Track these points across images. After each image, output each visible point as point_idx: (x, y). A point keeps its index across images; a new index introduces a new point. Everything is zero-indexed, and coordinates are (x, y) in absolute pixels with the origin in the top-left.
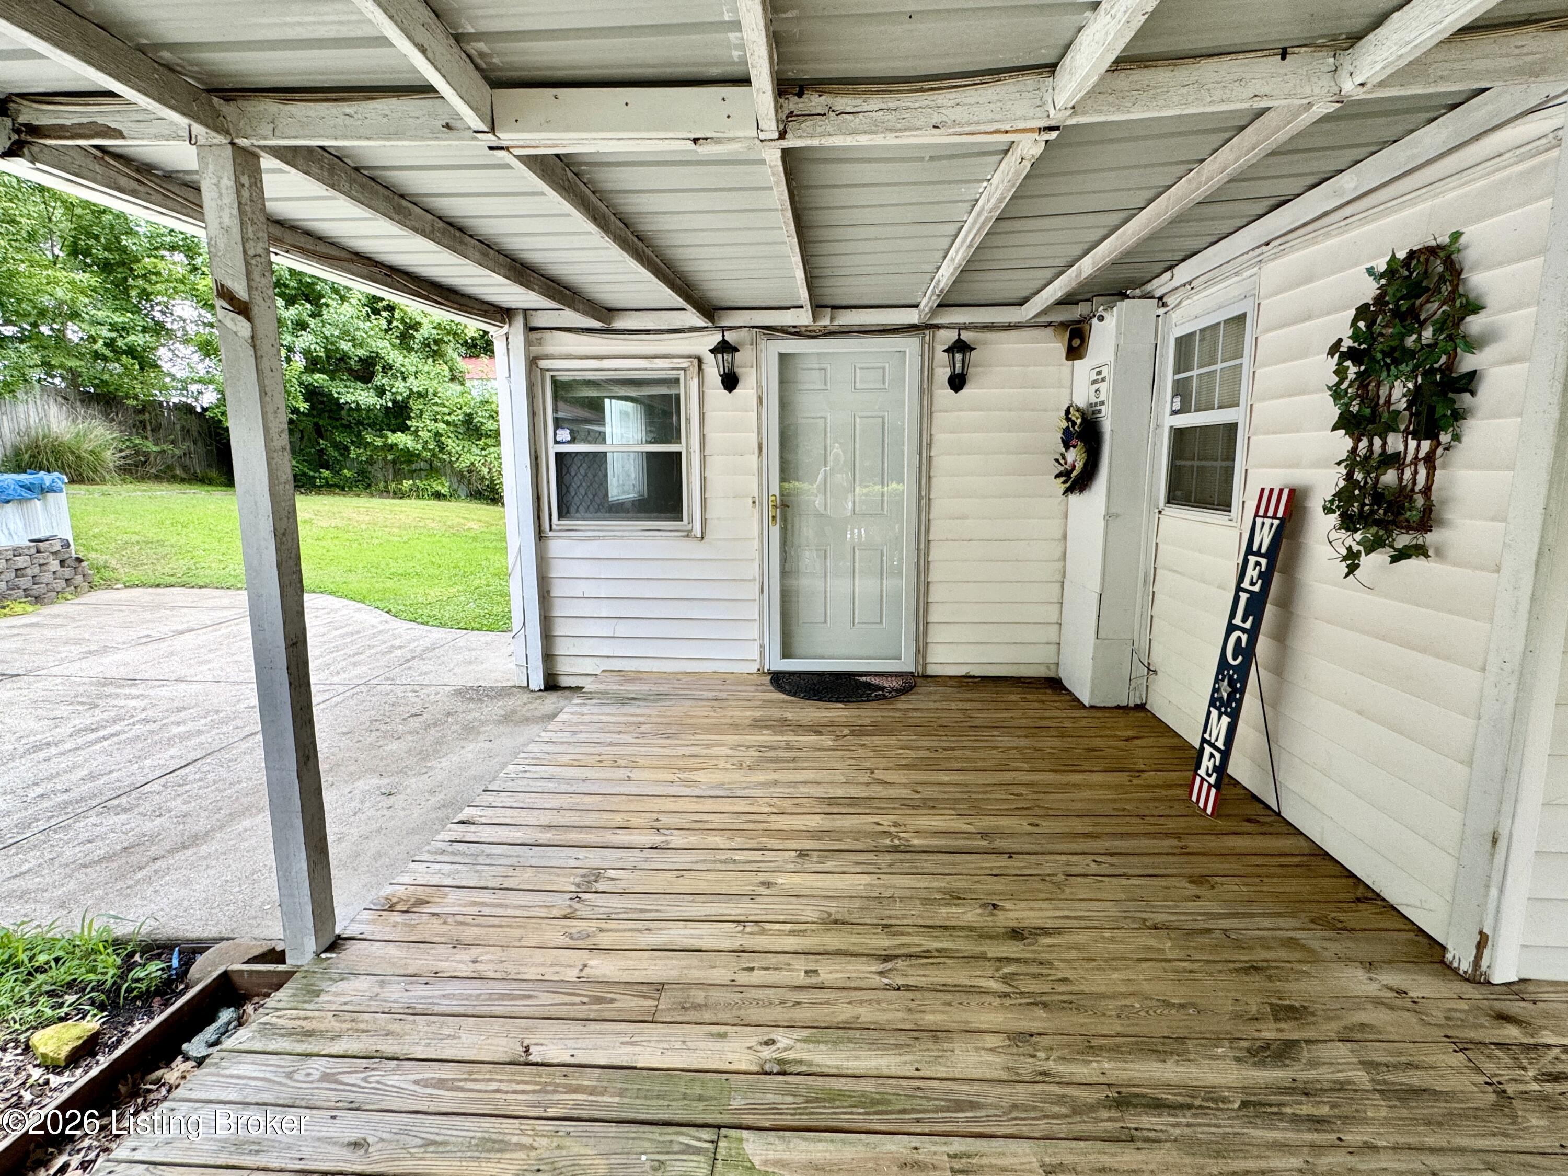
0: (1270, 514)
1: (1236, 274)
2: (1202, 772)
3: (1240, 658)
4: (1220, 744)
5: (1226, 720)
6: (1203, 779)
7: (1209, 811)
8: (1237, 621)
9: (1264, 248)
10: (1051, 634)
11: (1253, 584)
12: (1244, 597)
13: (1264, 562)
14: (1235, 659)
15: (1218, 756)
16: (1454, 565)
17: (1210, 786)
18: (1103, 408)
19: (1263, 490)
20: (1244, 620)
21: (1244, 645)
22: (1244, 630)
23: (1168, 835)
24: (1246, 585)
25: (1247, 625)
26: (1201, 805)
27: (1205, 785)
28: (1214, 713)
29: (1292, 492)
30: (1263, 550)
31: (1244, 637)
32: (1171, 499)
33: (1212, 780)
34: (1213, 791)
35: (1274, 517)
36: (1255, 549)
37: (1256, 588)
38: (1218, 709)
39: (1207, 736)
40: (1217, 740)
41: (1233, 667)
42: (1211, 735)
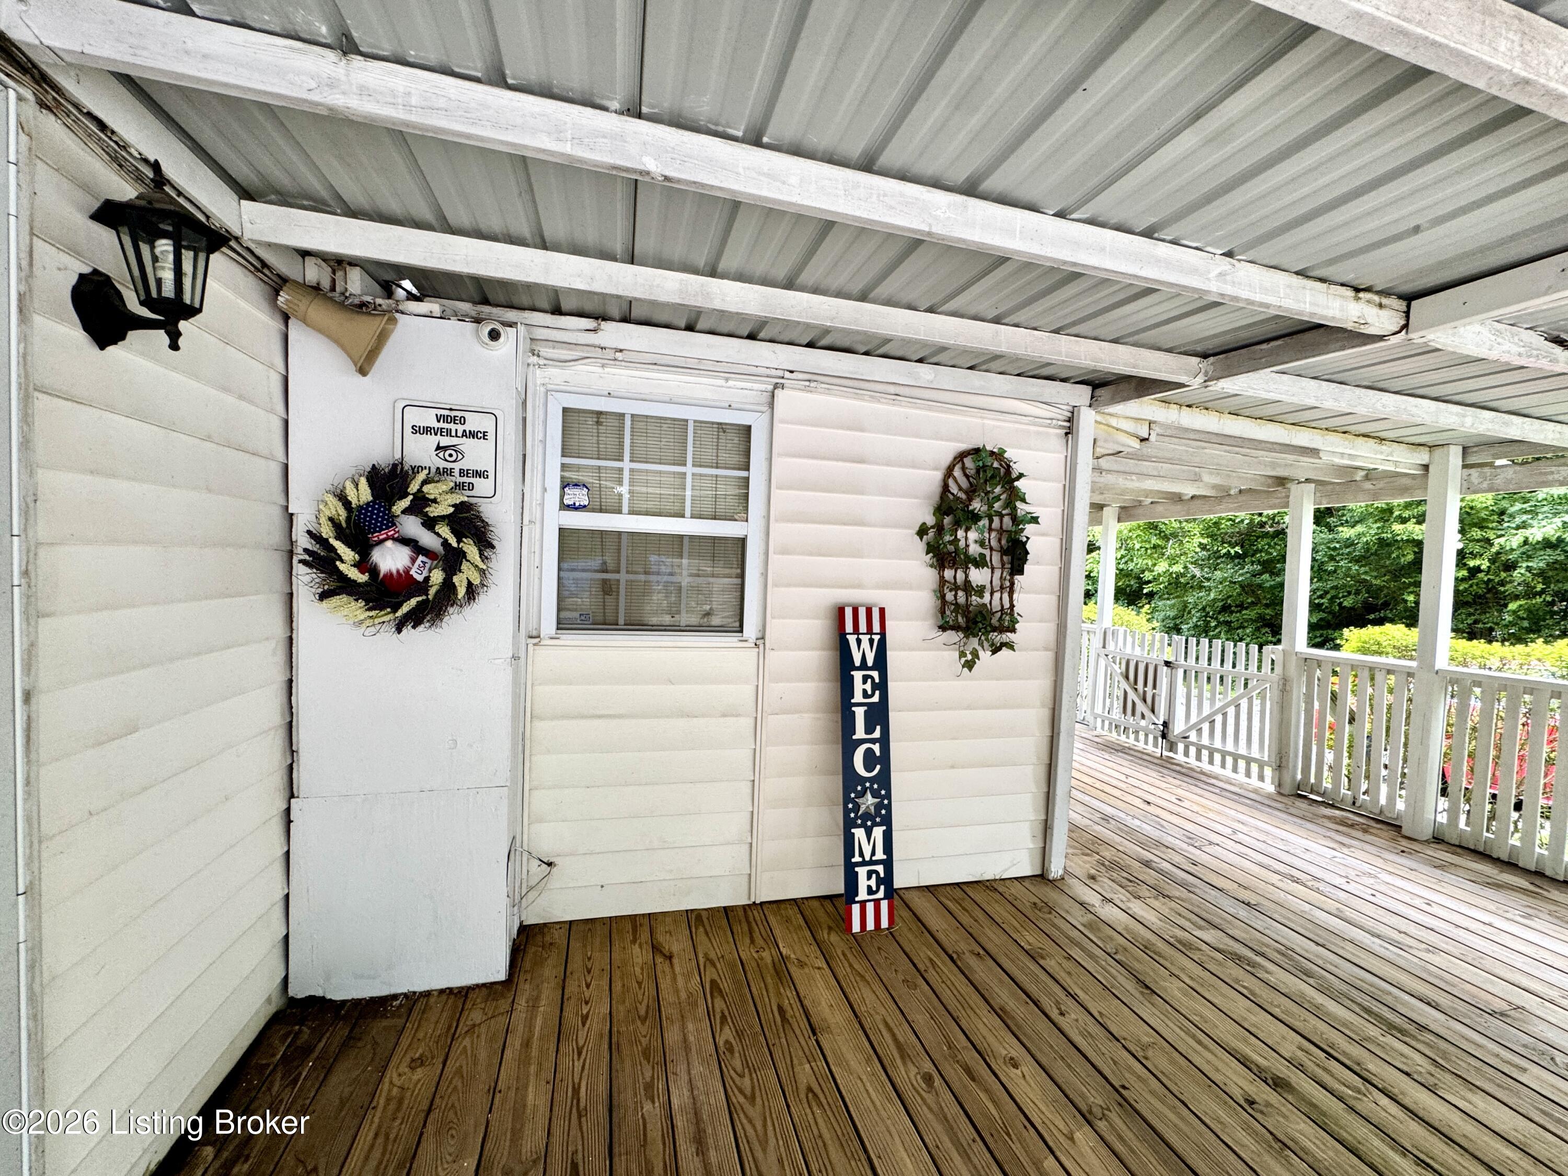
0: (863, 630)
2: (862, 895)
3: (878, 767)
4: (880, 855)
5: (878, 832)
6: (864, 903)
7: (885, 924)
8: (860, 733)
9: (787, 375)
11: (865, 694)
12: (860, 712)
13: (875, 674)
14: (868, 768)
15: (880, 868)
17: (877, 902)
19: (842, 609)
20: (869, 730)
21: (878, 754)
22: (873, 741)
24: (858, 697)
25: (877, 734)
26: (870, 926)
27: (870, 907)
28: (859, 833)
30: (870, 663)
31: (876, 748)
33: (881, 894)
34: (884, 905)
35: (871, 633)
36: (857, 663)
37: (876, 699)
38: (863, 825)
39: (857, 859)
40: (873, 853)
41: (872, 780)
42: (861, 854)
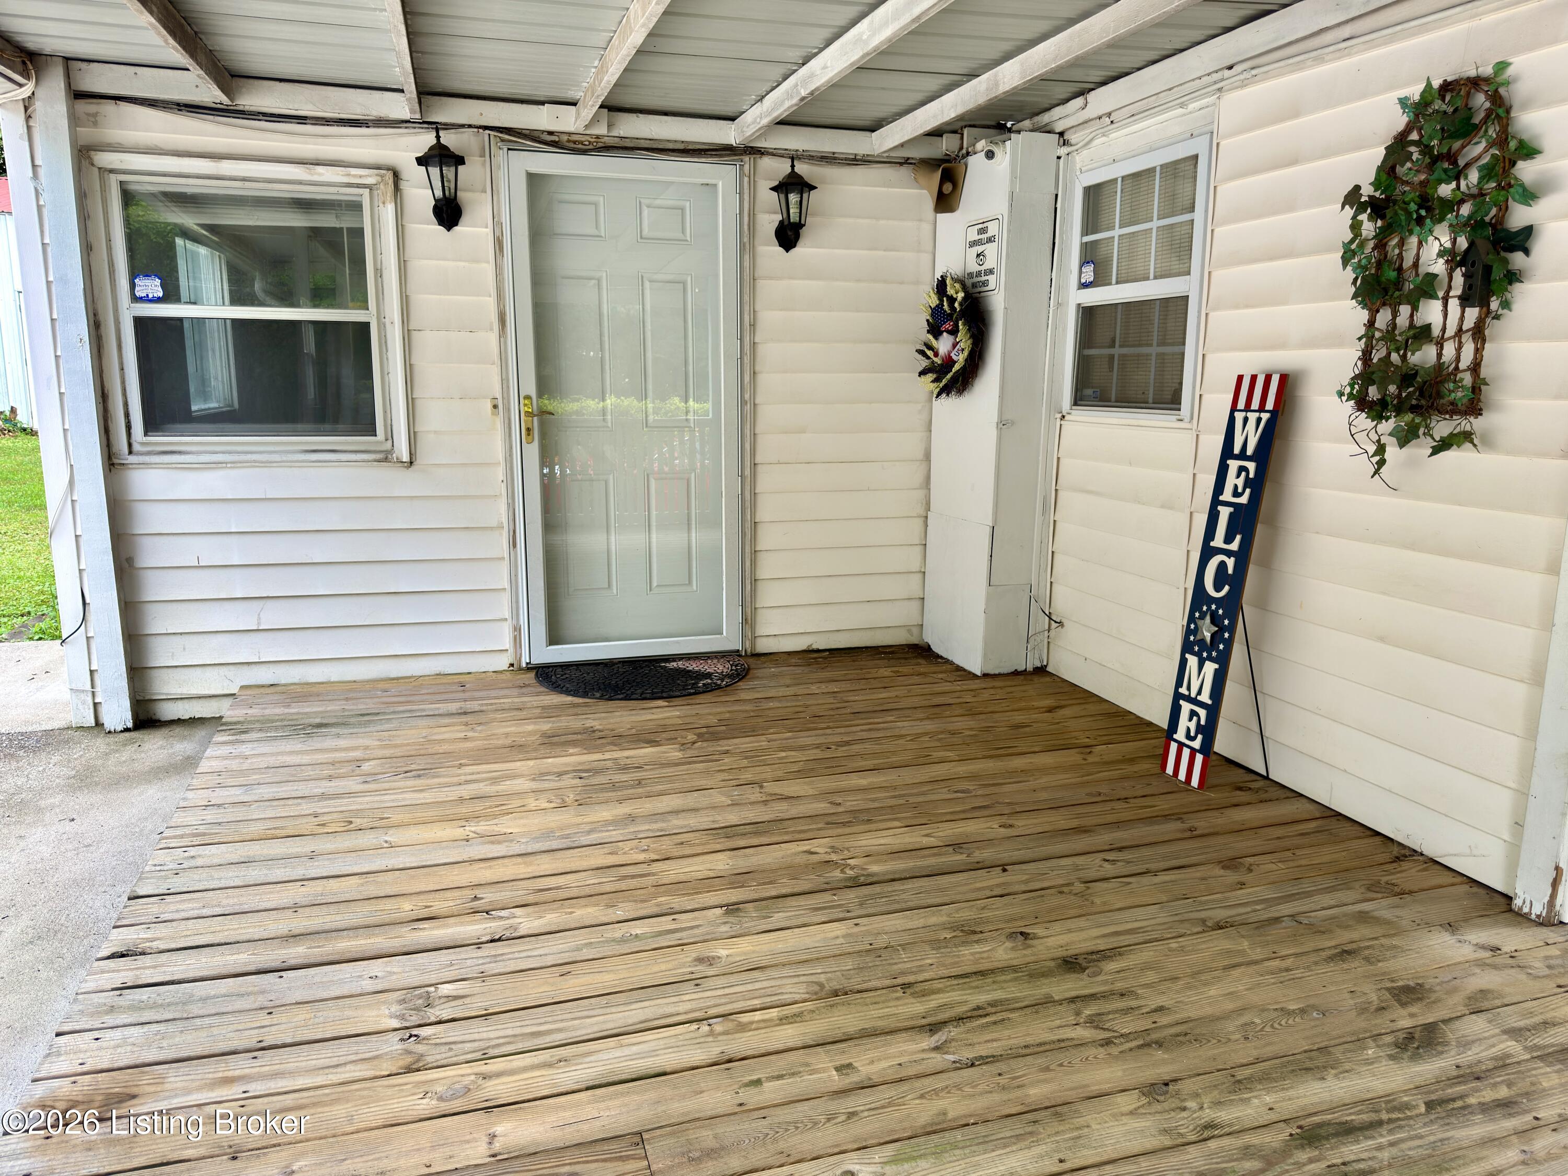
0: (1255, 405)
1: (1182, 105)
2: (1180, 735)
3: (1227, 588)
4: (1205, 698)
5: (1210, 668)
6: (1181, 745)
7: (1195, 782)
8: (1218, 541)
9: (1227, 73)
10: (912, 586)
11: (1236, 494)
12: (1225, 513)
13: (1251, 466)
14: (1218, 588)
15: (1202, 713)
16: (1508, 453)
17: (1193, 751)
18: (992, 279)
19: (1240, 378)
20: (1228, 539)
21: (1230, 571)
22: (1229, 553)
23: (1166, 817)
24: (1227, 496)
25: (1234, 546)
26: (1182, 776)
27: (1186, 752)
28: (1192, 661)
29: (1284, 378)
30: (1250, 452)
31: (1230, 563)
32: (1079, 400)
33: (1196, 744)
34: (1199, 758)
35: (1262, 409)
36: (1237, 450)
37: (1244, 500)
38: (1198, 654)
39: (1183, 690)
40: (1199, 693)
41: (1217, 601)
42: (1189, 688)
